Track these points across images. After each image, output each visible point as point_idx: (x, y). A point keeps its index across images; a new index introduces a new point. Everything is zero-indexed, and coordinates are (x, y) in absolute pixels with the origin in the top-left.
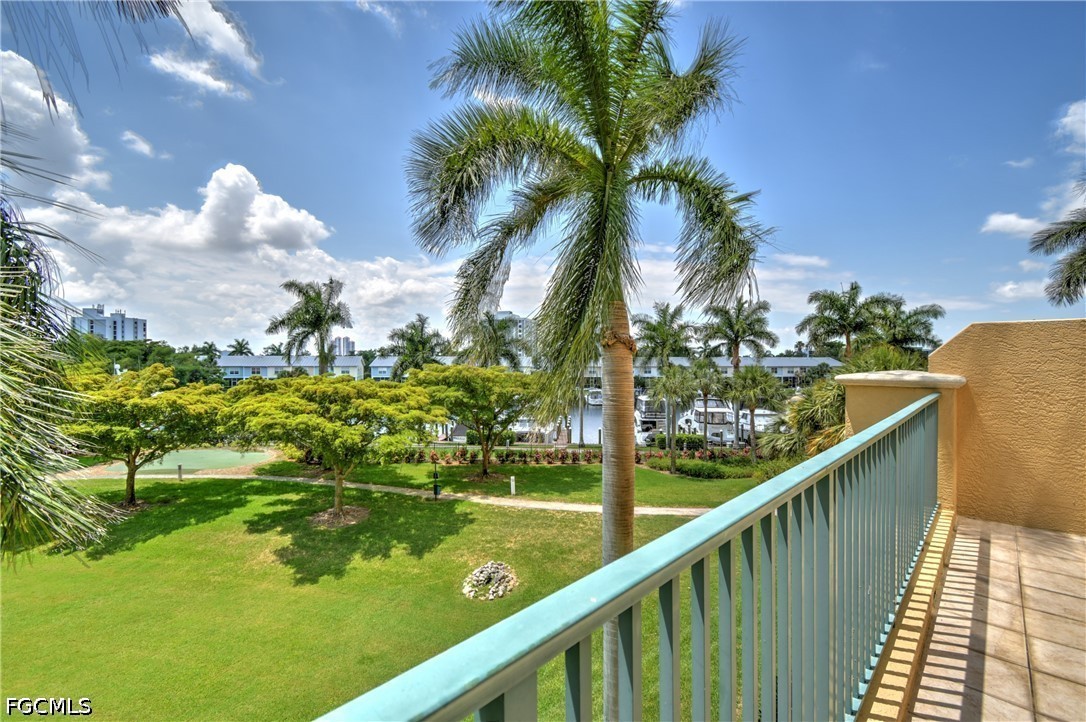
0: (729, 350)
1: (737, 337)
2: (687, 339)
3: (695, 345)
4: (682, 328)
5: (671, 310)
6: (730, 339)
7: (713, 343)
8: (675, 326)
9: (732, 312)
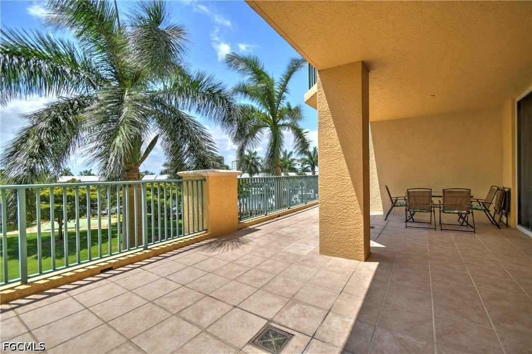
0: (312, 169)
1: (314, 164)
2: (294, 165)
3: (298, 167)
4: (293, 160)
5: (288, 153)
6: (311, 164)
7: (306, 166)
8: (290, 159)
9: (312, 153)
